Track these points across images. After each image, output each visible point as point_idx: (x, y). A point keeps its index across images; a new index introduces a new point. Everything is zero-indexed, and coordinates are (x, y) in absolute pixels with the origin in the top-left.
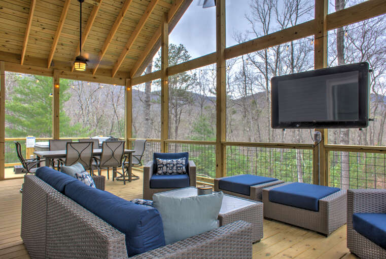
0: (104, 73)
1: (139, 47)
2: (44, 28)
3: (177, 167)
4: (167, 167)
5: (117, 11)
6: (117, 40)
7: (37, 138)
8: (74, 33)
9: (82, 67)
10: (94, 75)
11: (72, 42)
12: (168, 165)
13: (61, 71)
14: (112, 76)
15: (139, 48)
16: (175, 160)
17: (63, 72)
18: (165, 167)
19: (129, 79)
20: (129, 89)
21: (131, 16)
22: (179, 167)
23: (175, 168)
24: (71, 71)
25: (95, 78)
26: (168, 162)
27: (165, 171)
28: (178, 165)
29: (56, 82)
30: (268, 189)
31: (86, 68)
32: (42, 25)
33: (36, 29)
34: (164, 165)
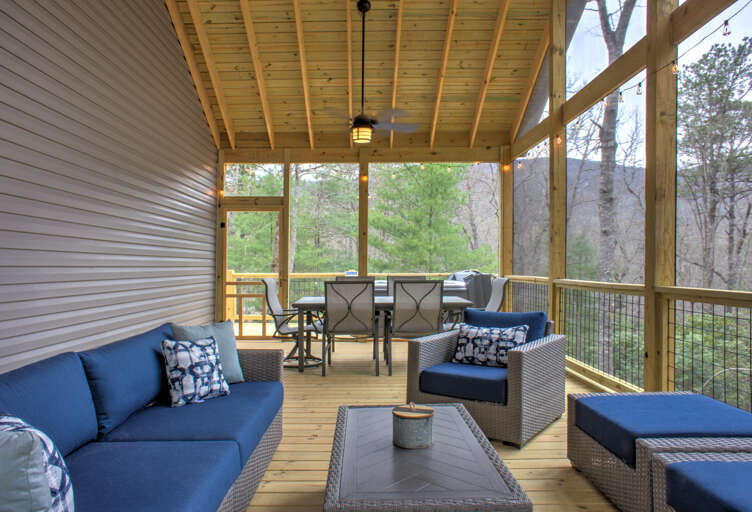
0: (452, 141)
1: (515, 71)
2: (330, 79)
3: (498, 349)
4: (475, 346)
5: (443, 6)
6: (462, 68)
8: (379, 73)
9: (364, 135)
10: (431, 149)
11: (381, 93)
12: (478, 342)
13: (373, 149)
14: (469, 146)
15: (516, 74)
16: (496, 331)
17: (375, 151)
18: (470, 345)
19: (507, 147)
20: (506, 168)
21: (477, 6)
22: (503, 348)
23: (492, 349)
24: (389, 147)
25: (434, 153)
26: (480, 334)
27: (469, 354)
28: (502, 344)
29: (364, 172)
30: (669, 459)
31: (372, 136)
32: (325, 74)
33: (318, 83)
34: (468, 339)
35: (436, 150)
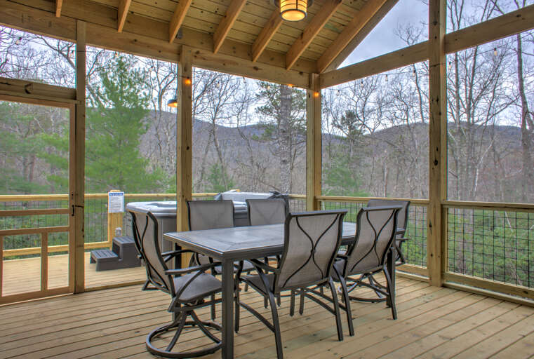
0: (272, 59)
7: (127, 195)
10: (254, 63)
13: (195, 50)
14: (286, 67)
17: (198, 53)
19: (317, 75)
20: (317, 95)
24: (213, 52)
25: (256, 68)
29: (186, 73)
35: (258, 65)
